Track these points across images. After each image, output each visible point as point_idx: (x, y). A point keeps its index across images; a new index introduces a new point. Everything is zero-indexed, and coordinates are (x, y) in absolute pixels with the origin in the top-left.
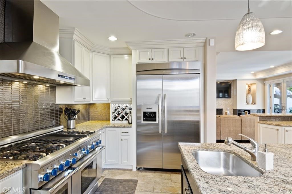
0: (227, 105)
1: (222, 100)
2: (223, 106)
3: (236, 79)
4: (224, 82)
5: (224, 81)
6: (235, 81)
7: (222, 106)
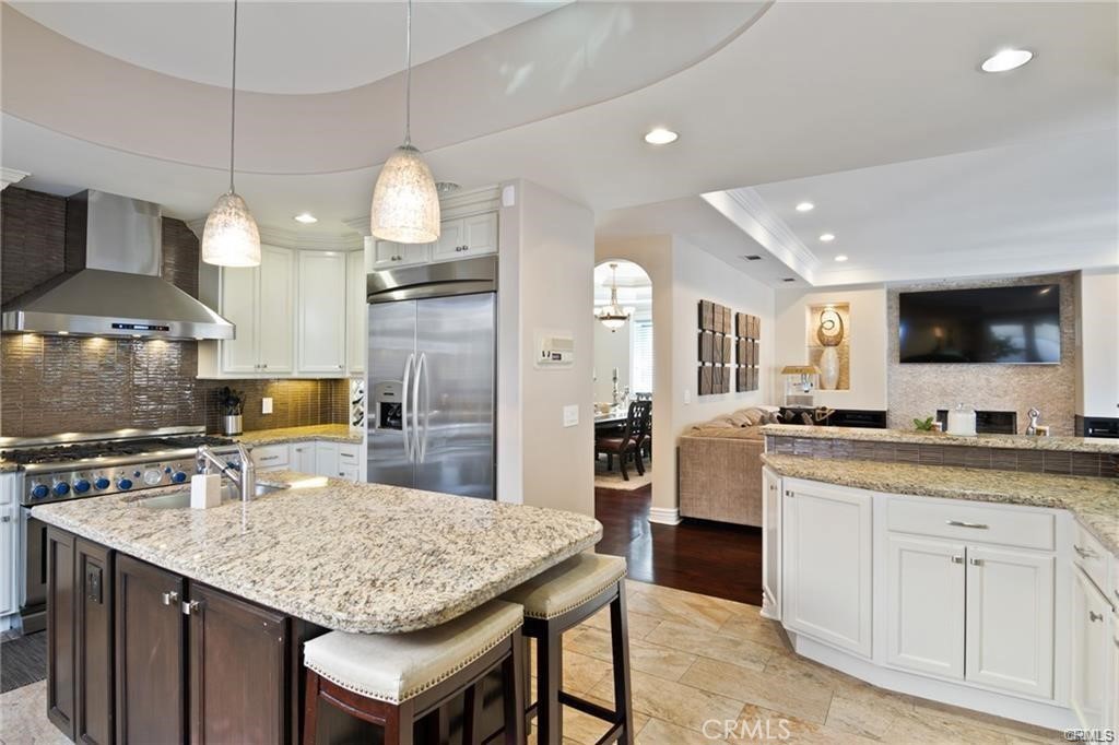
0: (1040, 397)
1: (1009, 371)
2: (1015, 400)
3: (1078, 268)
4: (1020, 284)
5: (1020, 279)
6: (1073, 277)
7: (1008, 398)
